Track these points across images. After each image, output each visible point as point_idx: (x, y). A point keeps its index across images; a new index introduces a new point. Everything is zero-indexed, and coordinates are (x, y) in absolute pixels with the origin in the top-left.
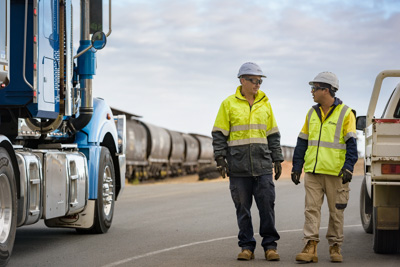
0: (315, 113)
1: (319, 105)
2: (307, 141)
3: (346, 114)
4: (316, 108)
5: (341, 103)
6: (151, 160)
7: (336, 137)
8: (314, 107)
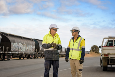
0: (72, 40)
1: (74, 37)
2: (69, 49)
3: (82, 40)
4: (73, 38)
5: (80, 36)
6: (62, 53)
7: (78, 47)
8: (72, 38)
